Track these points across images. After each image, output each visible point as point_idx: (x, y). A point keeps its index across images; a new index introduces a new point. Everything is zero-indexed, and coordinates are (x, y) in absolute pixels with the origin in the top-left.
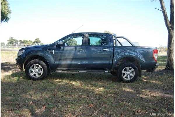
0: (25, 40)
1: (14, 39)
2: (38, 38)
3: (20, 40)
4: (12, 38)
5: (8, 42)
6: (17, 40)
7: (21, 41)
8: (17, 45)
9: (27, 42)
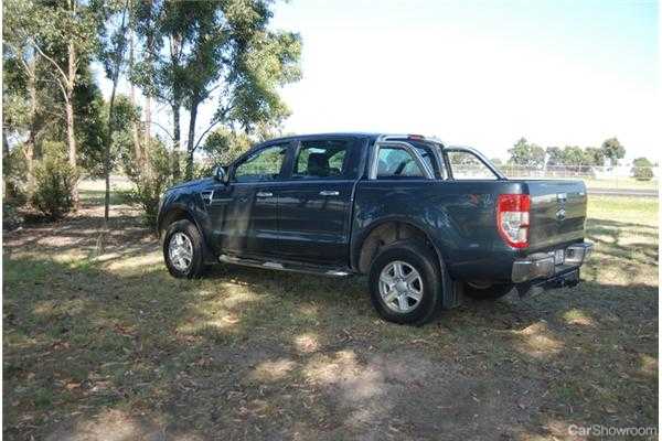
0: (572, 146)
1: (529, 143)
2: (615, 140)
3: (552, 146)
4: (523, 141)
5: (510, 155)
6: (541, 149)
7: (554, 151)
8: (539, 166)
9: (577, 152)
